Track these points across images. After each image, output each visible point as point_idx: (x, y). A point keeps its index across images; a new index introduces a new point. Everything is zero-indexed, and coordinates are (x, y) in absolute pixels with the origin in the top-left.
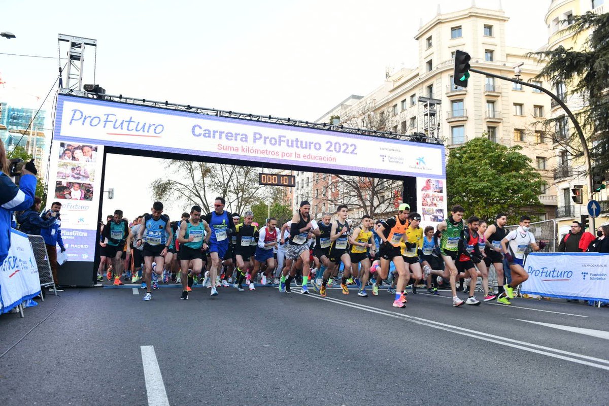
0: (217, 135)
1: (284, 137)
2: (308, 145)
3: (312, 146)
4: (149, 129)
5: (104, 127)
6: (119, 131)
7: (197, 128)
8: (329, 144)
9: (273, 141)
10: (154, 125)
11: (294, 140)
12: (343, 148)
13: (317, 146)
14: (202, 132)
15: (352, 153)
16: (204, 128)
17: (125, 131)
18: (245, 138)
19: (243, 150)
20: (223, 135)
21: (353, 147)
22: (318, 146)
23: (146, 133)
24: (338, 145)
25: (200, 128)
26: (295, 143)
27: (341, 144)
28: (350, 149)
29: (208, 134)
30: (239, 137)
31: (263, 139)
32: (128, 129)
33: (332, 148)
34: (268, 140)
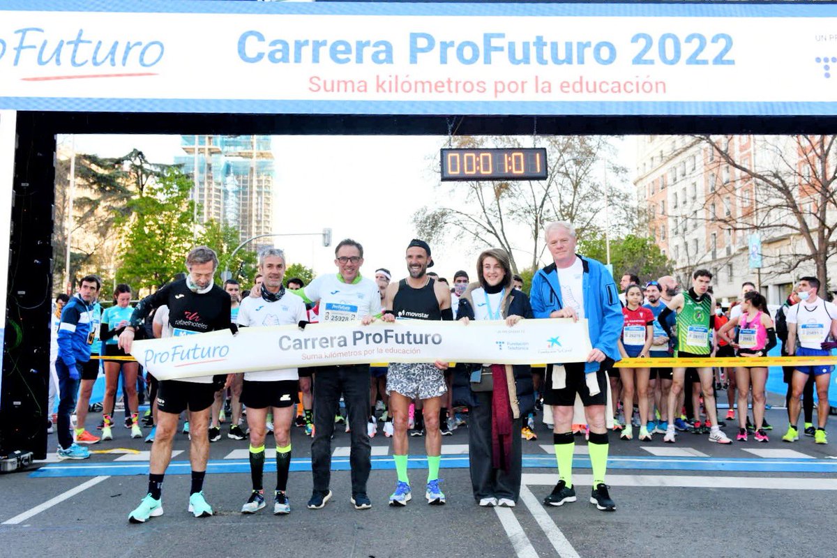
0: (307, 52)
1: (501, 36)
2: (573, 54)
3: (589, 53)
4: (125, 58)
5: (16, 63)
6: (51, 69)
7: (251, 40)
8: (642, 43)
9: (468, 52)
10: (139, 44)
11: (532, 39)
12: (688, 50)
13: (605, 53)
14: (265, 48)
15: (719, 60)
16: (269, 39)
17: (66, 68)
18: (385, 53)
19: (379, 86)
20: (324, 52)
21: (722, 43)
22: (607, 52)
23: (119, 68)
24: (669, 44)
25: (261, 38)
26: (533, 51)
27: (682, 39)
28: (711, 51)
29: (283, 52)
30: (368, 52)
31: (437, 50)
32: (74, 63)
33: (653, 53)
34: (452, 52)
